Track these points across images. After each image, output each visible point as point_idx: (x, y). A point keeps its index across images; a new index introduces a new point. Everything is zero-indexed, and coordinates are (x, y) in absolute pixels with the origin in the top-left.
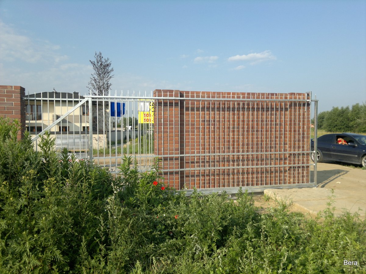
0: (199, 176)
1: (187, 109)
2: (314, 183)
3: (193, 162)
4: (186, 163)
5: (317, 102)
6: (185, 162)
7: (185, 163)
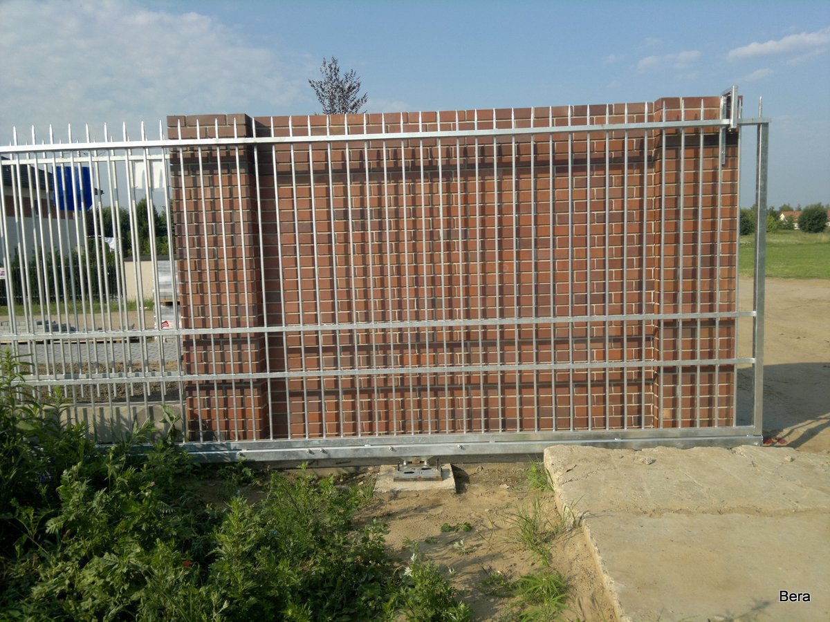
0: (336, 394)
1: (285, 177)
2: (752, 426)
3: (316, 350)
4: (290, 351)
5: (766, 125)
6: (288, 349)
7: (288, 353)
